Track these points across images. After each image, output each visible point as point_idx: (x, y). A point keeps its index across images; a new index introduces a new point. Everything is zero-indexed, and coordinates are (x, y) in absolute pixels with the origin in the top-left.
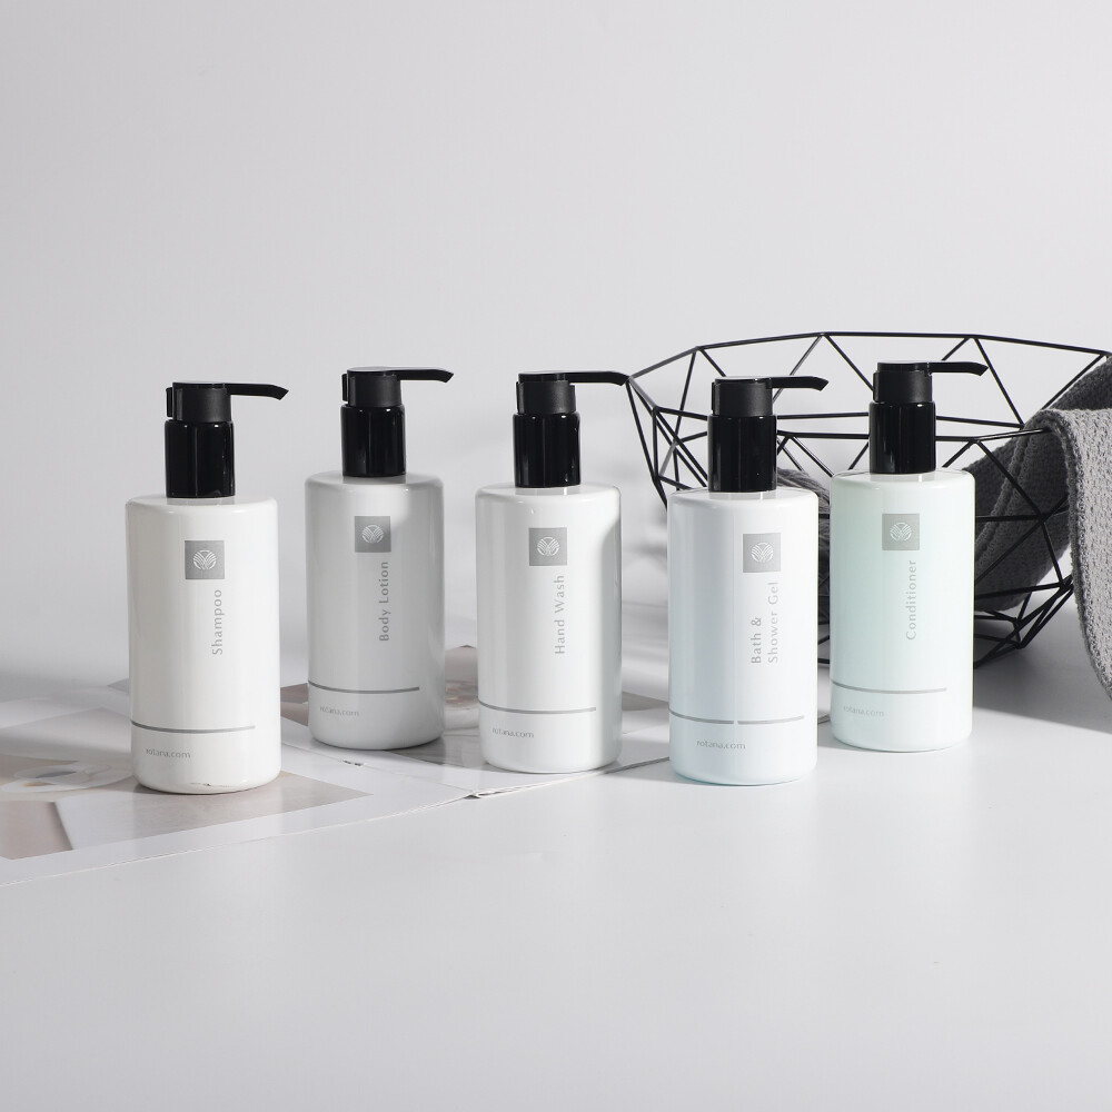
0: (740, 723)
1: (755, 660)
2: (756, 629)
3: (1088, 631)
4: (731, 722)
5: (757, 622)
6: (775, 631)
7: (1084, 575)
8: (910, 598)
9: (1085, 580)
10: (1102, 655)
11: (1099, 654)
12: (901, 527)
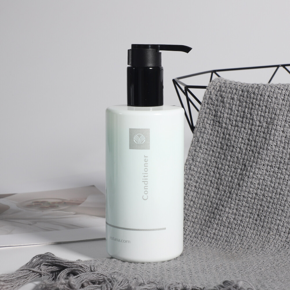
8: (144, 176)
12: (139, 136)
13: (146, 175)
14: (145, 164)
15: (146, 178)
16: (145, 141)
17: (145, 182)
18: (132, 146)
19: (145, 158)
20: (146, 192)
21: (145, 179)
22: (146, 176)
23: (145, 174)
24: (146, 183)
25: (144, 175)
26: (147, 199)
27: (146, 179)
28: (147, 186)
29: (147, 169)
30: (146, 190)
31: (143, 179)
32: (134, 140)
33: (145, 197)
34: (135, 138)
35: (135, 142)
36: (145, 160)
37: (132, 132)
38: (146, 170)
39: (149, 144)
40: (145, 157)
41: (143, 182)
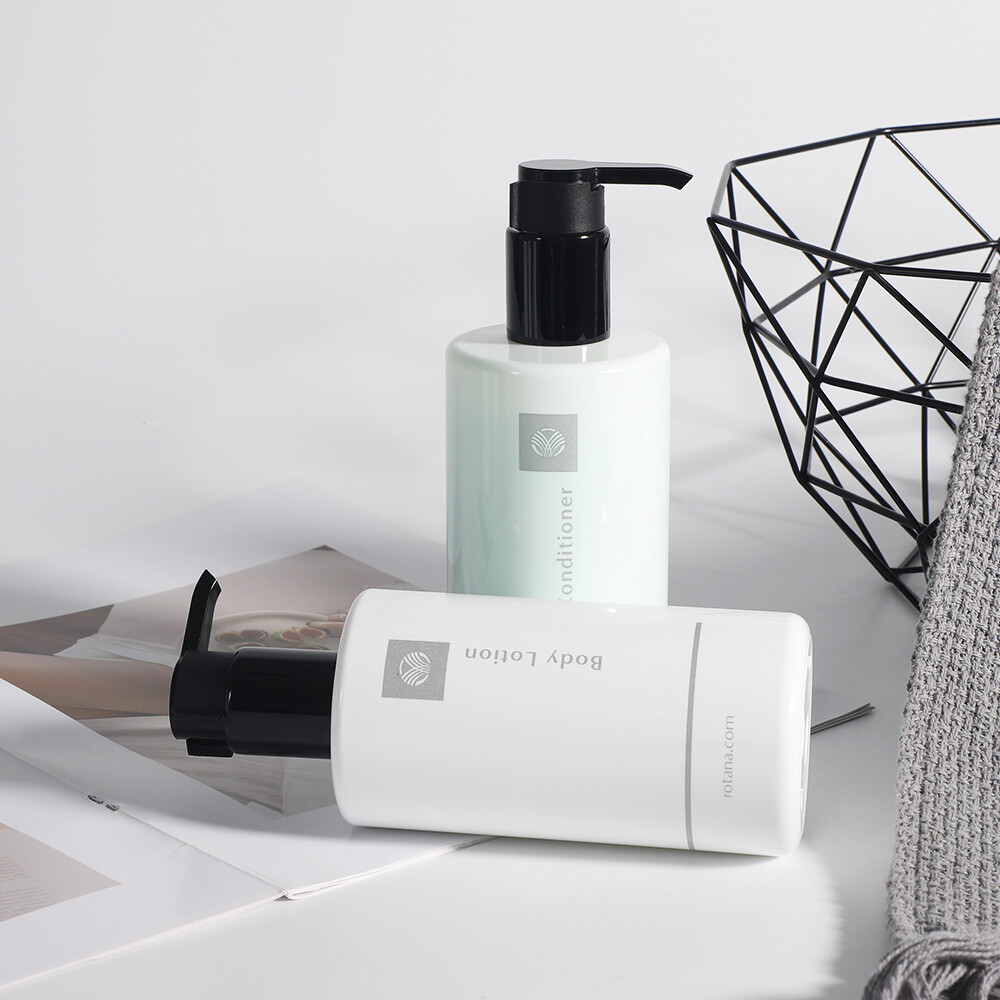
8: (562, 546)
12: (548, 435)
13: (566, 542)
14: (565, 511)
15: (566, 550)
16: (563, 447)
17: (565, 561)
18: (529, 461)
19: (565, 495)
20: (567, 589)
21: (564, 553)
22: (566, 546)
23: (564, 538)
24: (567, 563)
25: (561, 541)
27: (568, 553)
28: (571, 573)
29: (569, 524)
30: (565, 583)
31: (559, 554)
32: (534, 447)
34: (537, 439)
35: (536, 450)
36: (564, 502)
37: (529, 425)
38: (567, 528)
39: (576, 456)
40: (564, 492)
41: (558, 560)
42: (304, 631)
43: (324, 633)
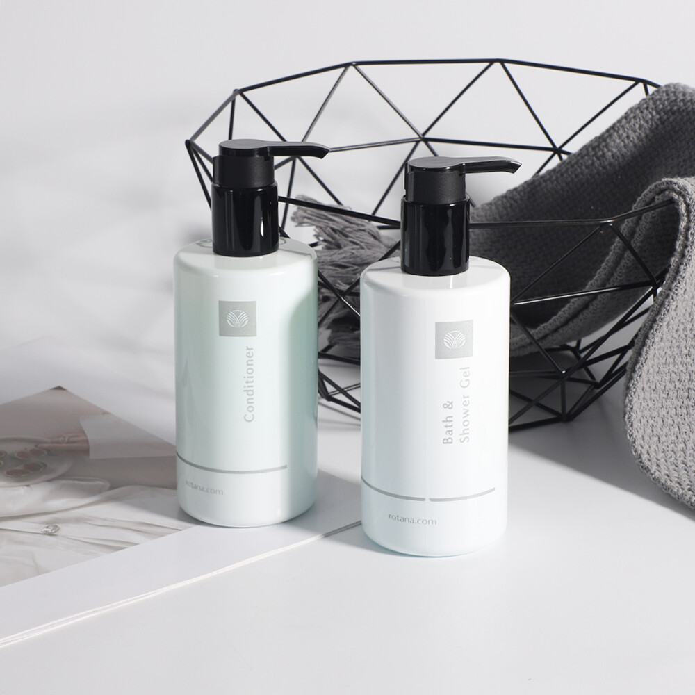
0: (432, 500)
1: (447, 441)
2: (448, 412)
3: (627, 401)
4: (423, 499)
5: (449, 405)
6: (466, 414)
7: (645, 349)
8: (247, 382)
9: (644, 354)
10: (635, 426)
11: (632, 425)
12: (237, 314)
13: (250, 380)
14: (249, 361)
15: (249, 384)
16: (247, 322)
17: (249, 391)
18: (225, 331)
19: (248, 351)
20: (250, 409)
21: (248, 387)
22: (250, 382)
23: (248, 377)
24: (250, 393)
25: (246, 380)
26: (252, 420)
27: (251, 387)
28: (253, 399)
29: (251, 369)
30: (249, 405)
31: (245, 387)
33: (249, 418)
34: (230, 317)
35: (229, 324)
36: (248, 355)
37: (225, 307)
38: (250, 371)
39: (255, 327)
40: (248, 349)
41: (245, 391)
42: (33, 452)
43: (46, 452)
